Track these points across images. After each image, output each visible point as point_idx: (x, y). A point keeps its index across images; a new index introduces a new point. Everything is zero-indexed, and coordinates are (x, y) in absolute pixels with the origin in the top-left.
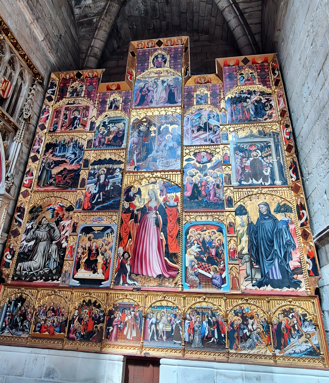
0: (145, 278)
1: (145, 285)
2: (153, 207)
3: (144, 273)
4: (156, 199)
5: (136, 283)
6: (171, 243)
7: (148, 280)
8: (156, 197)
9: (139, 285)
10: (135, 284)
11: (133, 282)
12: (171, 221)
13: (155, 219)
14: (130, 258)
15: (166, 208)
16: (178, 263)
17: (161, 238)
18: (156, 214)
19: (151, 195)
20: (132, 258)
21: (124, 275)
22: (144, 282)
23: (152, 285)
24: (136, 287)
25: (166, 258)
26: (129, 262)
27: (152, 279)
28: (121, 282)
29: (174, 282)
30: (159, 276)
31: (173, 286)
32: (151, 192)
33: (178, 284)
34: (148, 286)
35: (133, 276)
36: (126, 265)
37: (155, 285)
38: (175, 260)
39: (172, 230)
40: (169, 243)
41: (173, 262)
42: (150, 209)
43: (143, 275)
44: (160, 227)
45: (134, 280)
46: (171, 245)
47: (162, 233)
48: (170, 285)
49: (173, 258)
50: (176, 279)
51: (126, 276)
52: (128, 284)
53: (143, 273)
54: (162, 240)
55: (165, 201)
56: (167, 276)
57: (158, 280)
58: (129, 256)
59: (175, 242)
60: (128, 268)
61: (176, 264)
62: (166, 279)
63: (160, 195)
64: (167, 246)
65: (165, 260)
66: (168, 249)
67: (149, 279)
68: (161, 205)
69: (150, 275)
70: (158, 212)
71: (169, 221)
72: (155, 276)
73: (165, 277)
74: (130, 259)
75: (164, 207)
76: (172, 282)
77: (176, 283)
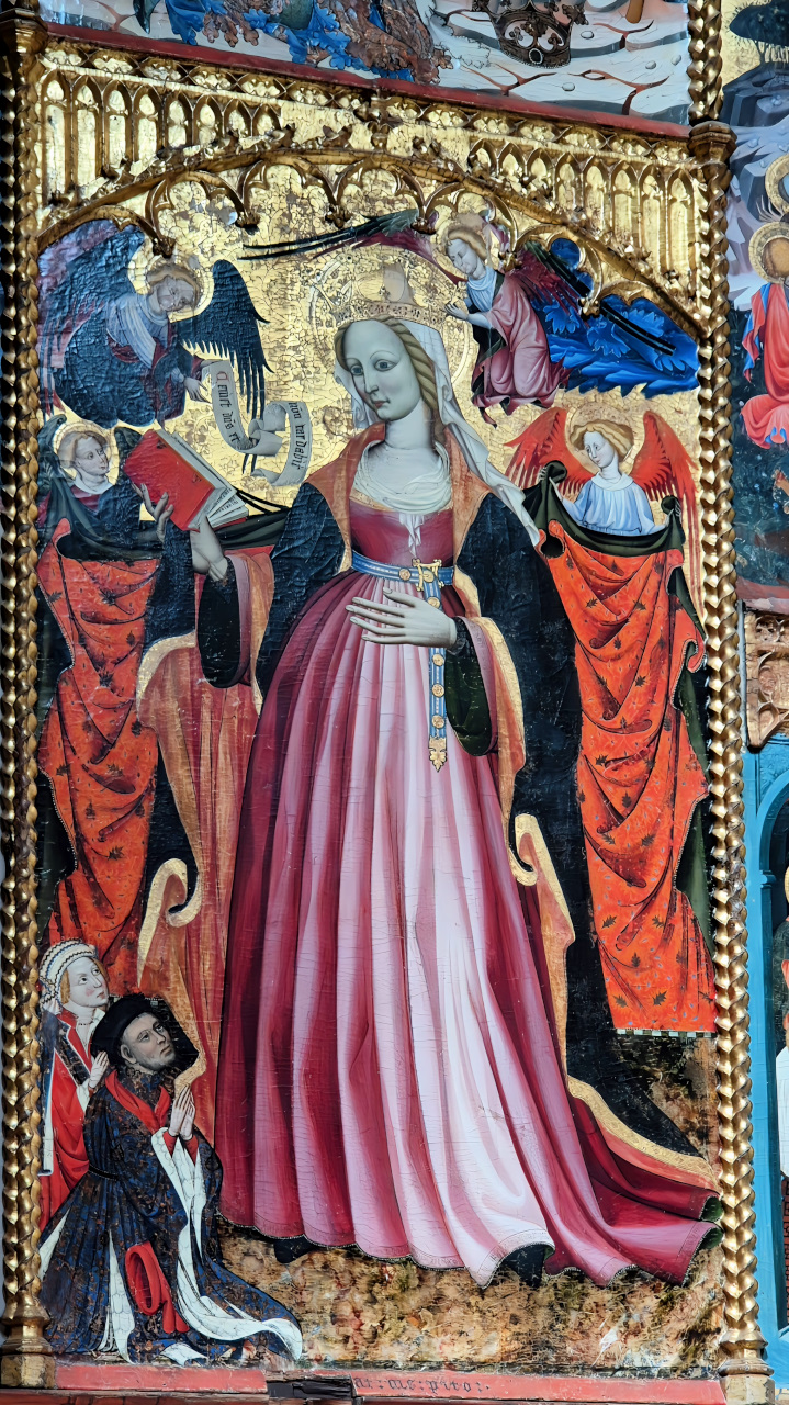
0: (381, 1280)
1: (386, 1350)
2: (410, 521)
3: (369, 1234)
4: (439, 434)
5: (282, 1327)
6: (628, 934)
7: (413, 1301)
8: (434, 414)
9: (320, 1349)
10: (274, 1343)
11: (248, 1326)
12: (612, 705)
13: (440, 660)
14: (198, 1068)
15: (552, 546)
16: (703, 1135)
17: (526, 879)
18: (452, 601)
19: (371, 378)
20: (216, 1074)
21: (146, 1252)
22: (370, 1320)
23: (459, 1351)
24: (288, 1369)
25: (583, 1090)
26: (182, 1118)
27: (451, 1292)
28: (121, 1321)
29: (678, 1323)
30: (526, 1266)
31: (670, 1359)
32: (370, 341)
33: (714, 1343)
34: (417, 1363)
35: (250, 1263)
36: (158, 1143)
37: (492, 1350)
38: (672, 1110)
39: (630, 803)
40: (605, 936)
41: (654, 1127)
42: (375, 536)
43: (352, 1253)
44: (505, 753)
45: (255, 1302)
46: (625, 956)
47: (526, 824)
48: (636, 1354)
49: (657, 1091)
50: (697, 1298)
51: (169, 1259)
52: (200, 1342)
53: (349, 1231)
54: (528, 896)
55: (535, 462)
56: (603, 1262)
57: (515, 1305)
58: (184, 1055)
59: (668, 928)
60: (187, 1179)
61: (679, 1143)
62: (596, 1295)
63: (481, 388)
64: (584, 959)
65: (577, 1109)
66: (599, 994)
67: (427, 1293)
68: (492, 502)
69: (427, 1247)
70: (464, 583)
71: (590, 700)
72: (482, 1264)
73: (582, 1274)
74: (196, 1087)
75: (536, 539)
76: (658, 1322)
77: (695, 1336)
